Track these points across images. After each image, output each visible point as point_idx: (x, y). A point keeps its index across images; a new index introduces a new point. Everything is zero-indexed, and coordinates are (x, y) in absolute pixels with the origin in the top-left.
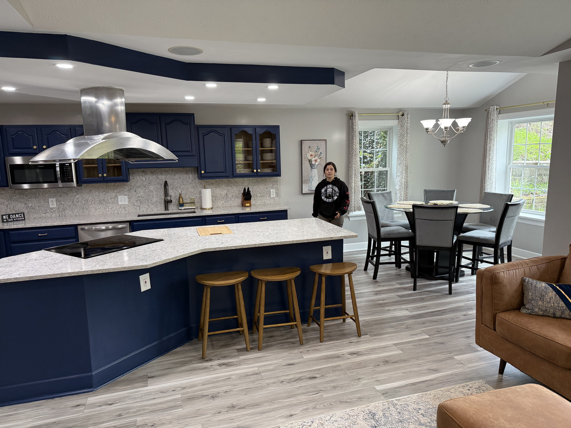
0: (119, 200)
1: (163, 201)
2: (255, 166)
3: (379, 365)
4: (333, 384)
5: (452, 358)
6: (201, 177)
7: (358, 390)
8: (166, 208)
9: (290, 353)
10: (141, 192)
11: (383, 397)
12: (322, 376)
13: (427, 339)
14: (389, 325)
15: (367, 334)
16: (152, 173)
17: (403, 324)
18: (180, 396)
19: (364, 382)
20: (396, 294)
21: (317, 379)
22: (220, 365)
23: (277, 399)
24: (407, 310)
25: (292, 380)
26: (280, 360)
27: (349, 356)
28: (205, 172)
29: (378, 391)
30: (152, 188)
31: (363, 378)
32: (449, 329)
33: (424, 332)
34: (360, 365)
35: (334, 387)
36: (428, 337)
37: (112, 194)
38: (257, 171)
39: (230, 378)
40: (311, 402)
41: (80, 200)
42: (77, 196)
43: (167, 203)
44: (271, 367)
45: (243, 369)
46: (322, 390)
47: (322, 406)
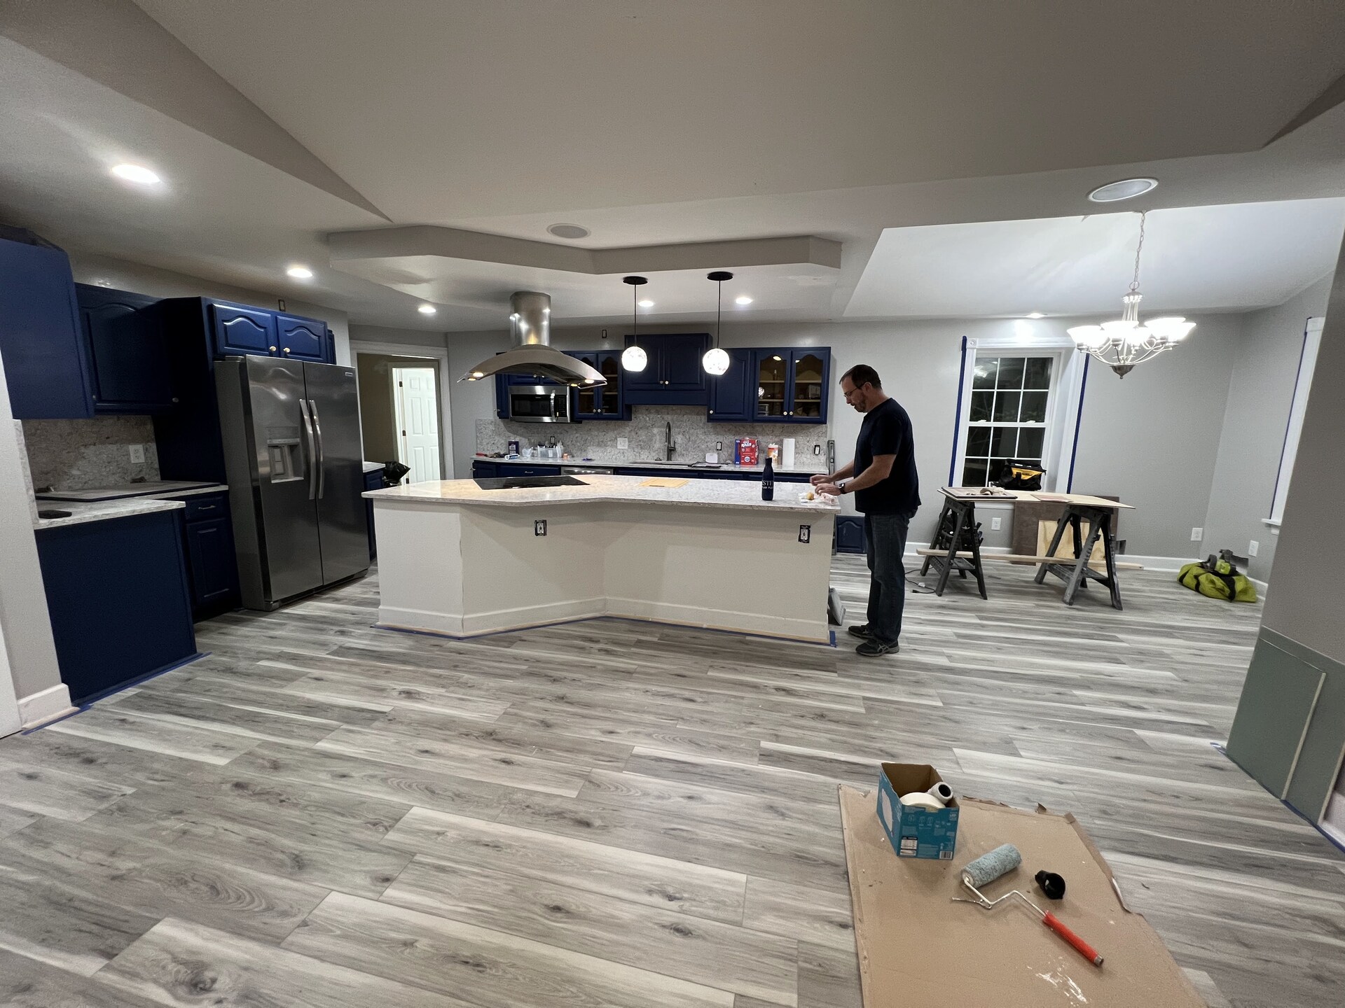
0: (619, 443)
1: (666, 448)
2: (786, 406)
3: (802, 717)
4: (705, 717)
5: (950, 749)
6: (711, 419)
7: (732, 737)
8: (669, 458)
9: (695, 663)
10: (643, 435)
11: (756, 759)
12: (705, 702)
13: (936, 707)
14: (889, 671)
15: (836, 672)
16: (658, 412)
17: (915, 675)
18: (524, 667)
19: (753, 728)
20: (955, 631)
21: (695, 704)
22: (600, 650)
23: (619, 708)
24: (949, 657)
25: (660, 694)
26: (676, 667)
27: (774, 691)
28: (715, 412)
29: (759, 748)
30: (655, 431)
31: (757, 724)
32: (997, 705)
33: (941, 697)
34: (776, 707)
35: (704, 721)
36: (941, 704)
37: (611, 434)
38: (788, 413)
39: (594, 667)
40: (653, 727)
41: (579, 439)
42: (577, 435)
43: (671, 451)
44: (653, 671)
45: (622, 662)
46: (682, 719)
47: (660, 737)
